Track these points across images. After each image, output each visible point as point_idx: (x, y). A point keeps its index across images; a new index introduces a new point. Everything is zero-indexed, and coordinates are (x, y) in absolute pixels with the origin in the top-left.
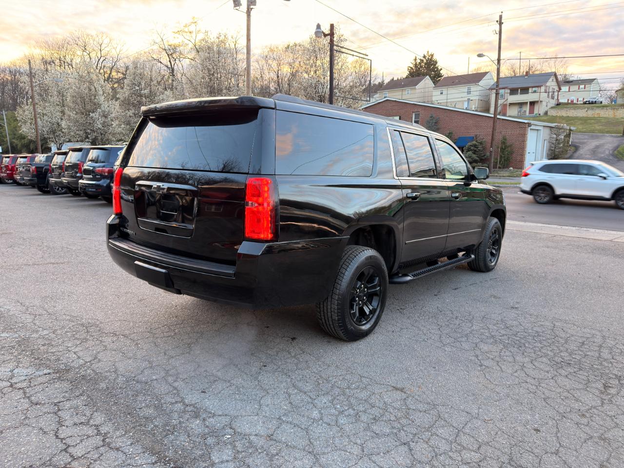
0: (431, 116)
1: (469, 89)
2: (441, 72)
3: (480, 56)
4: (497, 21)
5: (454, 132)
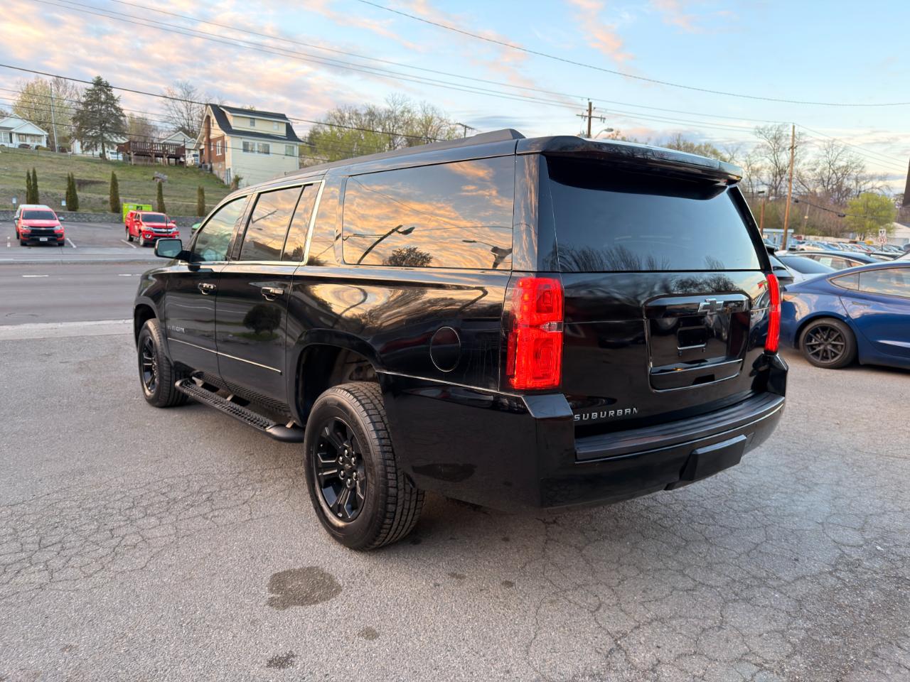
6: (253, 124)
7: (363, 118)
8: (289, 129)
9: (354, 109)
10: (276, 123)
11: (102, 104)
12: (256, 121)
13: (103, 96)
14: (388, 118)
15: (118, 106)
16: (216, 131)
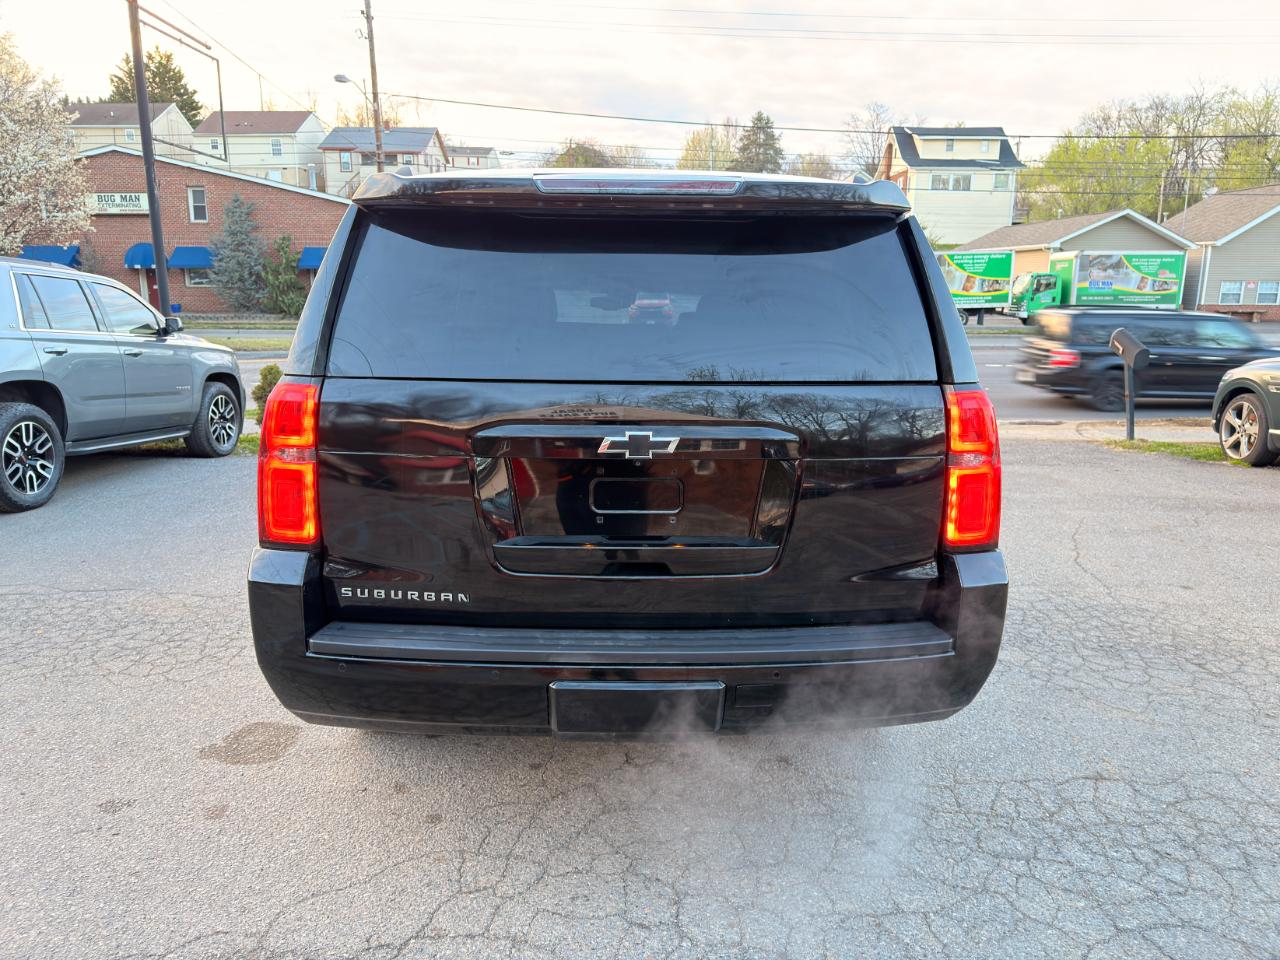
0: (233, 198)
1: (276, 144)
2: (196, 98)
3: (340, 79)
4: (363, 12)
5: (292, 237)
6: (950, 148)
7: (1144, 116)
8: (1005, 148)
9: (1130, 103)
10: (986, 143)
11: (760, 145)
12: (955, 143)
13: (762, 136)
14: (1191, 108)
15: (777, 146)
16: (899, 164)
